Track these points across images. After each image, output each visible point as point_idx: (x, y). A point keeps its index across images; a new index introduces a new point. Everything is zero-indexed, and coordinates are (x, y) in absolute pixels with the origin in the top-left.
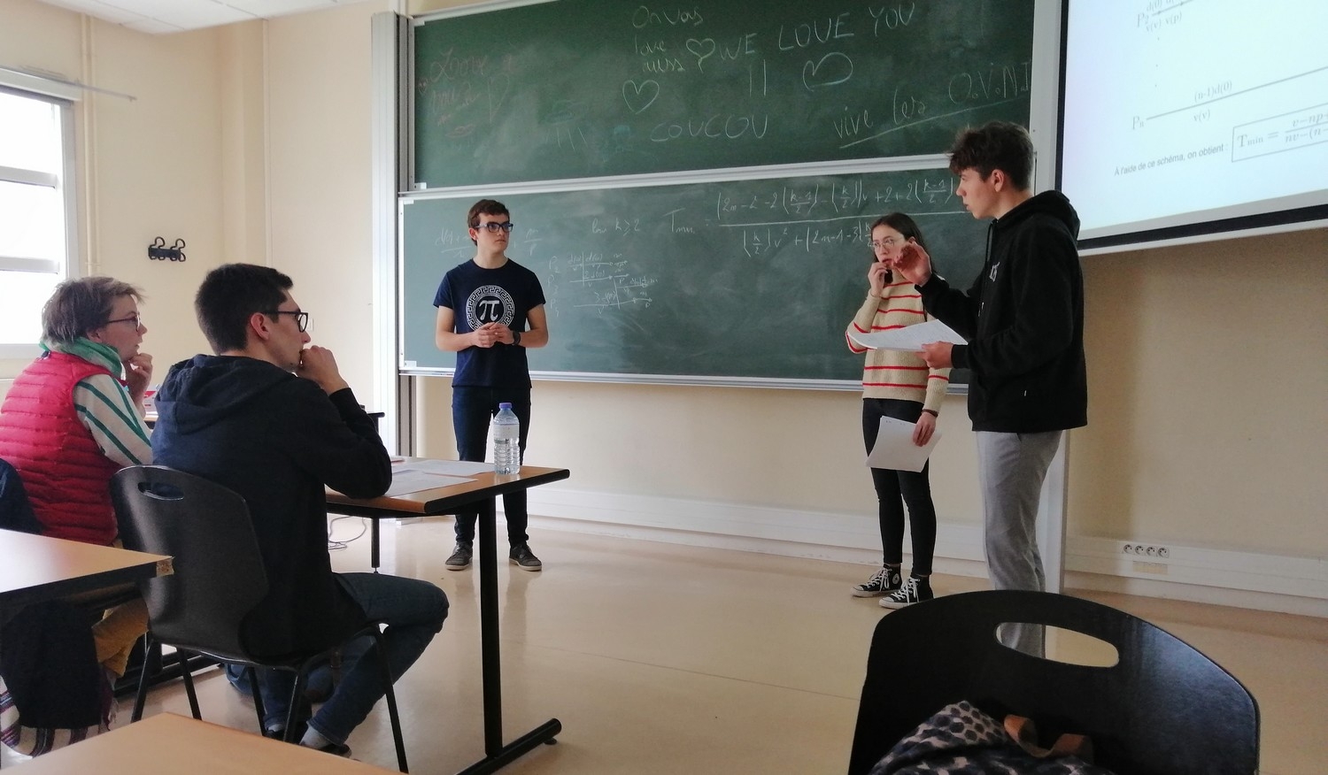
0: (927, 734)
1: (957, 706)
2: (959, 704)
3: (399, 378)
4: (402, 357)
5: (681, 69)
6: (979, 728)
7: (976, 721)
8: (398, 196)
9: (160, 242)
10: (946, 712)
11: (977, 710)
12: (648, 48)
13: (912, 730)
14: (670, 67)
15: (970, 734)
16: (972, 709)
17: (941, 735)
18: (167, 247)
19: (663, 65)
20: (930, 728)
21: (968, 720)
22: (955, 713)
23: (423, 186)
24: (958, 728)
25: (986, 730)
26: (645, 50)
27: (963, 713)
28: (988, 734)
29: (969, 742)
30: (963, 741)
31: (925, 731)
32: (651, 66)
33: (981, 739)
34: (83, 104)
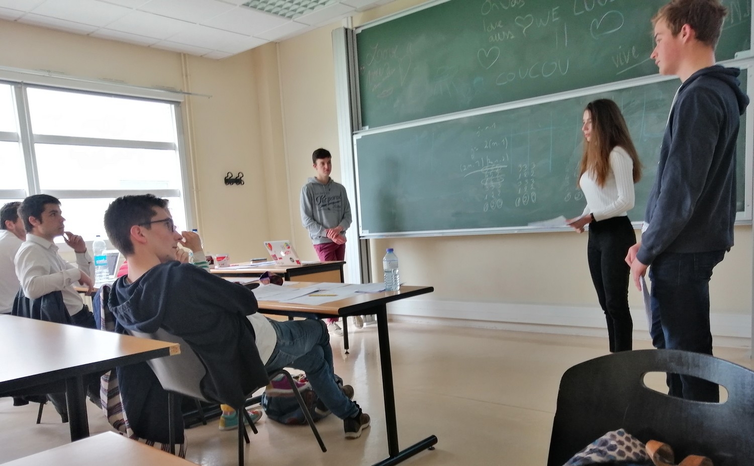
0: (592, 451)
1: (615, 433)
2: (617, 431)
3: (360, 241)
4: (360, 229)
5: (512, 37)
6: (629, 449)
7: (627, 443)
8: (352, 135)
9: (230, 175)
10: (607, 436)
11: (630, 436)
12: (492, 27)
13: (582, 448)
14: (506, 37)
15: (621, 453)
16: (626, 435)
17: (600, 453)
18: (234, 177)
19: (502, 36)
20: (595, 447)
21: (621, 443)
22: (613, 437)
23: (367, 128)
24: (612, 448)
25: (634, 450)
26: (490, 28)
27: (619, 438)
28: (635, 454)
29: (619, 458)
30: (615, 457)
31: (591, 450)
32: (494, 36)
33: (628, 457)
34: (185, 102)
